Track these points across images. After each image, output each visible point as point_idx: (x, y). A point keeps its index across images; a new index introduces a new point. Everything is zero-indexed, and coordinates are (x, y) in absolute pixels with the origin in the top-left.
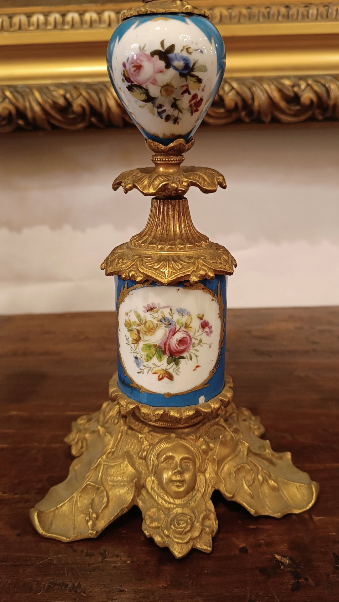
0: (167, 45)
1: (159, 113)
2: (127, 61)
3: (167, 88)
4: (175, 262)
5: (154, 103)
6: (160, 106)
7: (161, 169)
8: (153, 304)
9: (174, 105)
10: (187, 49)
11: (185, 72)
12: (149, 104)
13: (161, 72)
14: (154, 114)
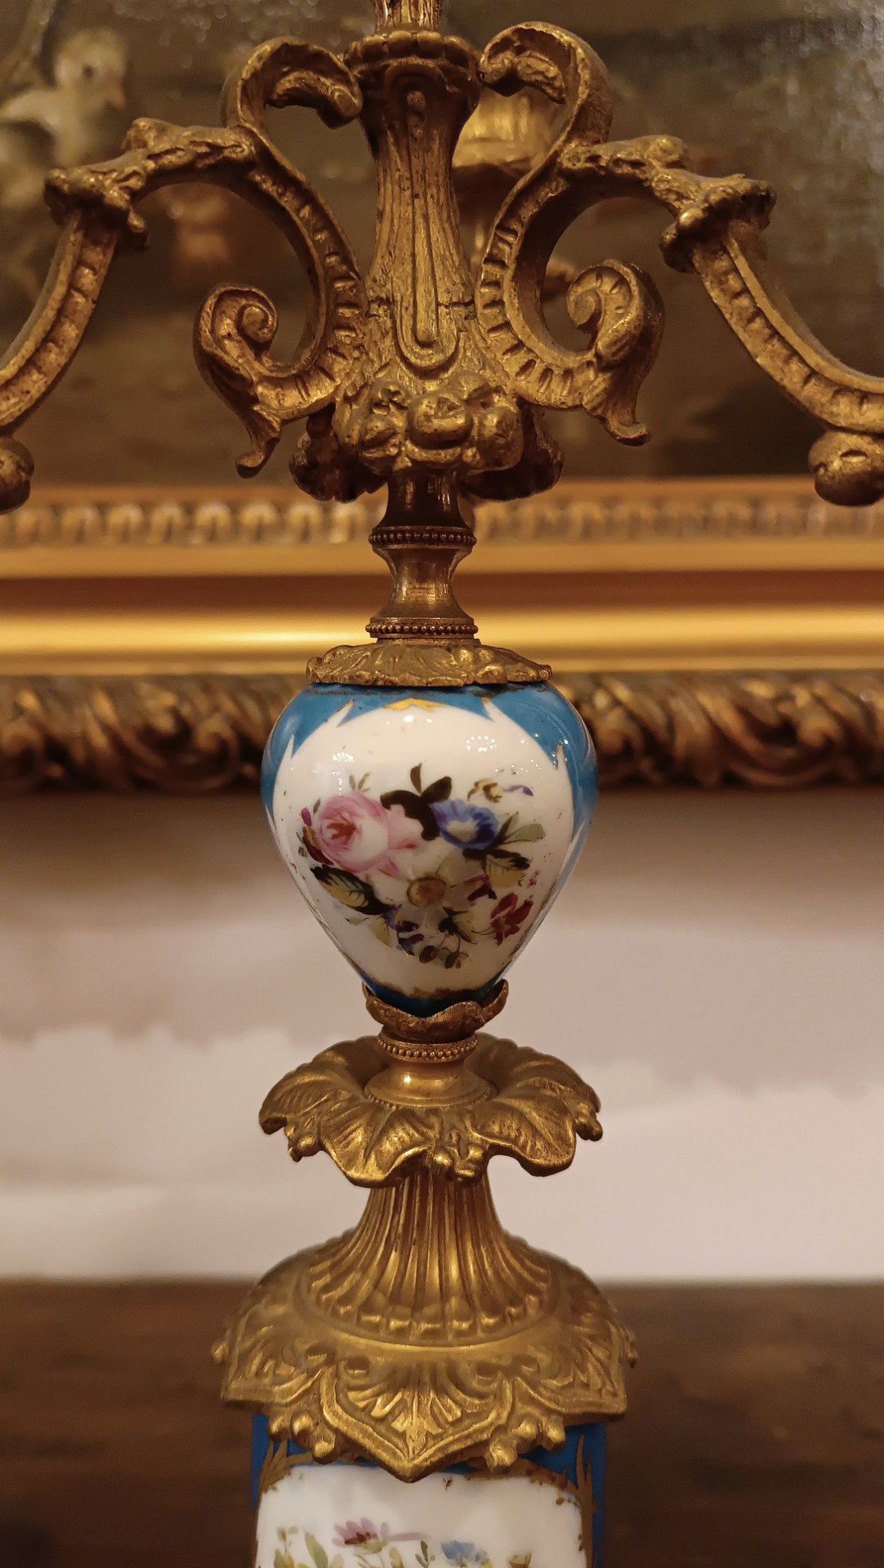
0: (427, 780)
1: (402, 941)
2: (315, 810)
3: (430, 885)
4: (441, 1391)
5: (388, 919)
6: (408, 926)
7: (407, 1080)
8: (365, 1522)
9: (448, 925)
10: (487, 789)
11: (481, 846)
12: (376, 920)
13: (411, 846)
14: (387, 943)
